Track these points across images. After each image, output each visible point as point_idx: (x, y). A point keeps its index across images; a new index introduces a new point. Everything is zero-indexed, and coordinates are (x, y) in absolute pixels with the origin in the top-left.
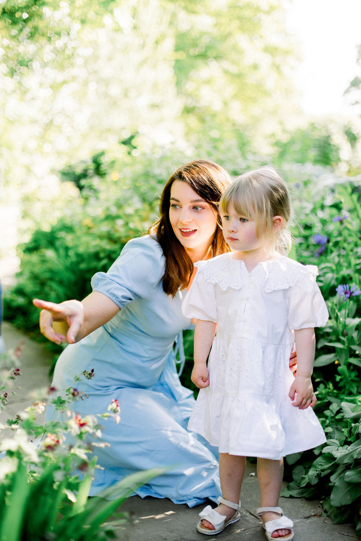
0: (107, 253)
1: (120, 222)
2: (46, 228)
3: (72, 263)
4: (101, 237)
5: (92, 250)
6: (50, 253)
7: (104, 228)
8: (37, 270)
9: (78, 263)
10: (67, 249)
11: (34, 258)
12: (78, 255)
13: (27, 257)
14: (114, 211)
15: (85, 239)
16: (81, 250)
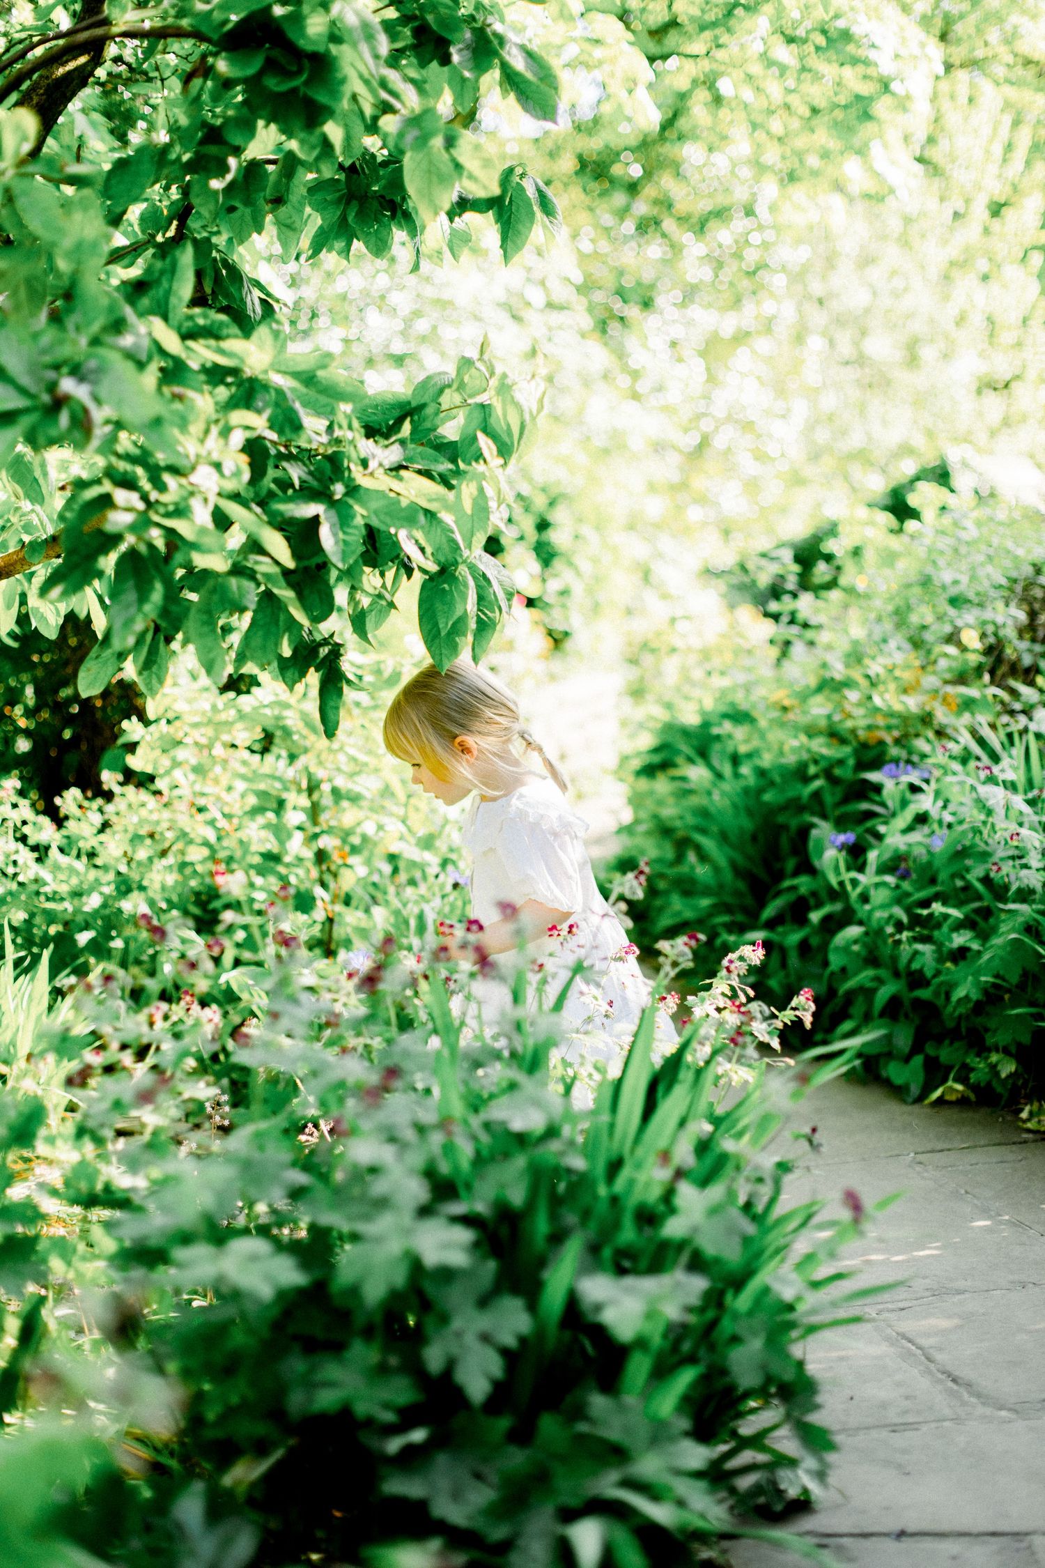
0: (823, 764)
1: (853, 696)
2: (691, 718)
3: (746, 791)
4: (811, 732)
5: (791, 759)
6: (697, 773)
7: (819, 708)
8: (669, 812)
9: (760, 791)
10: (735, 760)
11: (662, 785)
12: (761, 773)
13: (643, 784)
14: (838, 671)
15: (775, 736)
16: (766, 760)
